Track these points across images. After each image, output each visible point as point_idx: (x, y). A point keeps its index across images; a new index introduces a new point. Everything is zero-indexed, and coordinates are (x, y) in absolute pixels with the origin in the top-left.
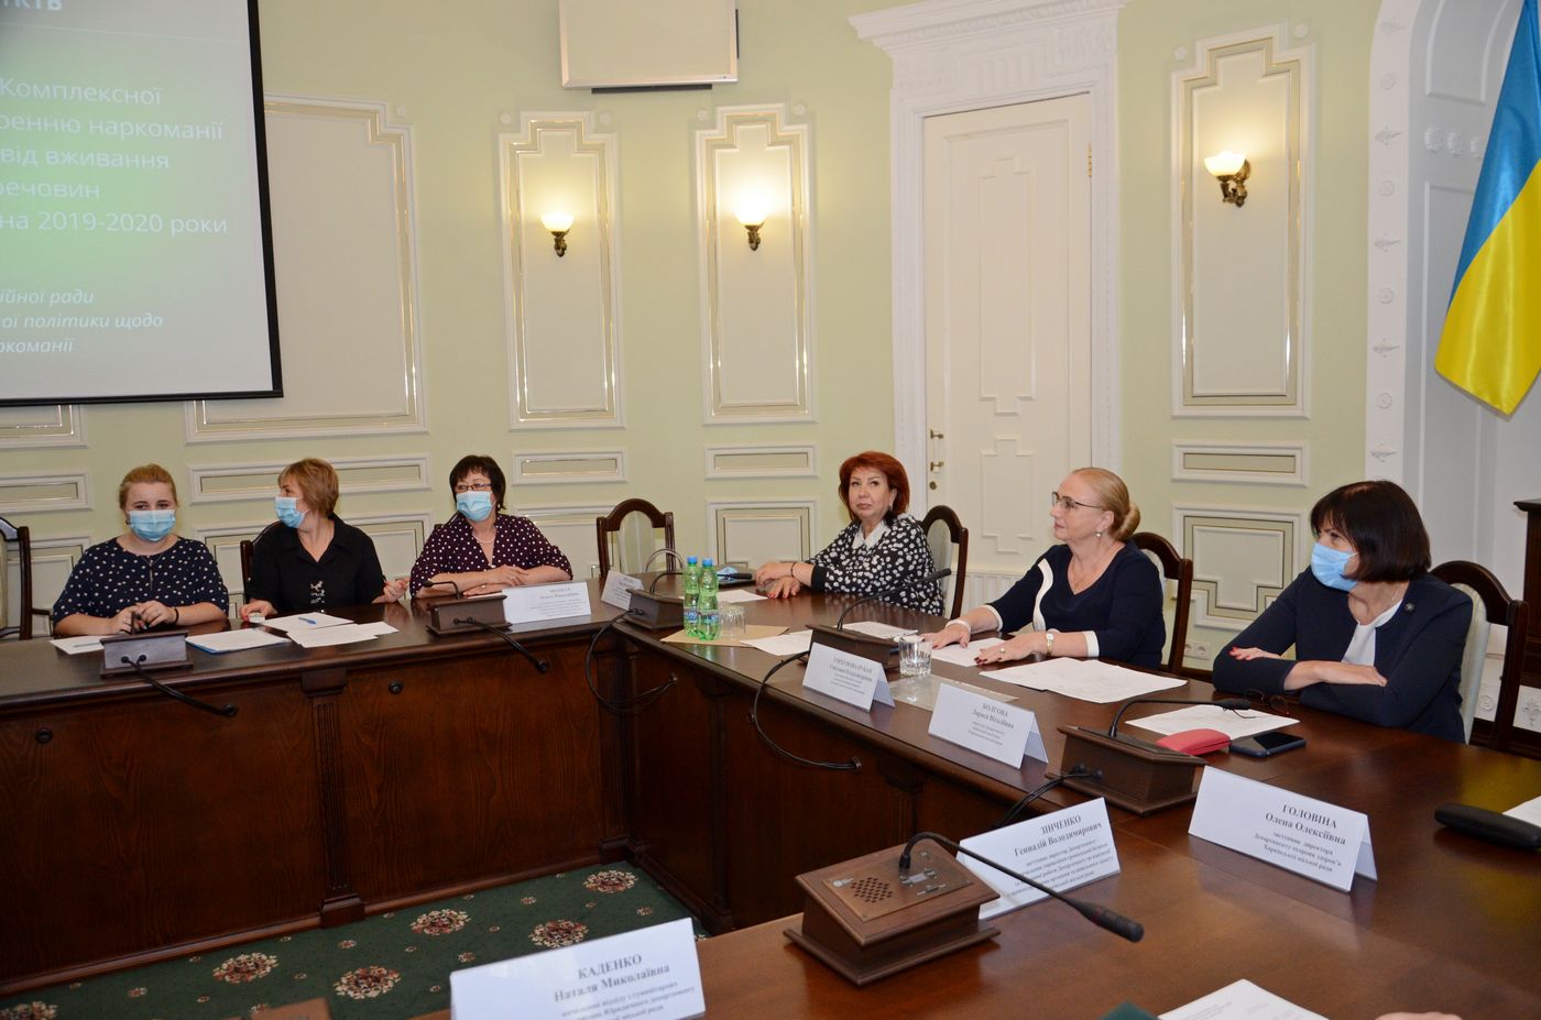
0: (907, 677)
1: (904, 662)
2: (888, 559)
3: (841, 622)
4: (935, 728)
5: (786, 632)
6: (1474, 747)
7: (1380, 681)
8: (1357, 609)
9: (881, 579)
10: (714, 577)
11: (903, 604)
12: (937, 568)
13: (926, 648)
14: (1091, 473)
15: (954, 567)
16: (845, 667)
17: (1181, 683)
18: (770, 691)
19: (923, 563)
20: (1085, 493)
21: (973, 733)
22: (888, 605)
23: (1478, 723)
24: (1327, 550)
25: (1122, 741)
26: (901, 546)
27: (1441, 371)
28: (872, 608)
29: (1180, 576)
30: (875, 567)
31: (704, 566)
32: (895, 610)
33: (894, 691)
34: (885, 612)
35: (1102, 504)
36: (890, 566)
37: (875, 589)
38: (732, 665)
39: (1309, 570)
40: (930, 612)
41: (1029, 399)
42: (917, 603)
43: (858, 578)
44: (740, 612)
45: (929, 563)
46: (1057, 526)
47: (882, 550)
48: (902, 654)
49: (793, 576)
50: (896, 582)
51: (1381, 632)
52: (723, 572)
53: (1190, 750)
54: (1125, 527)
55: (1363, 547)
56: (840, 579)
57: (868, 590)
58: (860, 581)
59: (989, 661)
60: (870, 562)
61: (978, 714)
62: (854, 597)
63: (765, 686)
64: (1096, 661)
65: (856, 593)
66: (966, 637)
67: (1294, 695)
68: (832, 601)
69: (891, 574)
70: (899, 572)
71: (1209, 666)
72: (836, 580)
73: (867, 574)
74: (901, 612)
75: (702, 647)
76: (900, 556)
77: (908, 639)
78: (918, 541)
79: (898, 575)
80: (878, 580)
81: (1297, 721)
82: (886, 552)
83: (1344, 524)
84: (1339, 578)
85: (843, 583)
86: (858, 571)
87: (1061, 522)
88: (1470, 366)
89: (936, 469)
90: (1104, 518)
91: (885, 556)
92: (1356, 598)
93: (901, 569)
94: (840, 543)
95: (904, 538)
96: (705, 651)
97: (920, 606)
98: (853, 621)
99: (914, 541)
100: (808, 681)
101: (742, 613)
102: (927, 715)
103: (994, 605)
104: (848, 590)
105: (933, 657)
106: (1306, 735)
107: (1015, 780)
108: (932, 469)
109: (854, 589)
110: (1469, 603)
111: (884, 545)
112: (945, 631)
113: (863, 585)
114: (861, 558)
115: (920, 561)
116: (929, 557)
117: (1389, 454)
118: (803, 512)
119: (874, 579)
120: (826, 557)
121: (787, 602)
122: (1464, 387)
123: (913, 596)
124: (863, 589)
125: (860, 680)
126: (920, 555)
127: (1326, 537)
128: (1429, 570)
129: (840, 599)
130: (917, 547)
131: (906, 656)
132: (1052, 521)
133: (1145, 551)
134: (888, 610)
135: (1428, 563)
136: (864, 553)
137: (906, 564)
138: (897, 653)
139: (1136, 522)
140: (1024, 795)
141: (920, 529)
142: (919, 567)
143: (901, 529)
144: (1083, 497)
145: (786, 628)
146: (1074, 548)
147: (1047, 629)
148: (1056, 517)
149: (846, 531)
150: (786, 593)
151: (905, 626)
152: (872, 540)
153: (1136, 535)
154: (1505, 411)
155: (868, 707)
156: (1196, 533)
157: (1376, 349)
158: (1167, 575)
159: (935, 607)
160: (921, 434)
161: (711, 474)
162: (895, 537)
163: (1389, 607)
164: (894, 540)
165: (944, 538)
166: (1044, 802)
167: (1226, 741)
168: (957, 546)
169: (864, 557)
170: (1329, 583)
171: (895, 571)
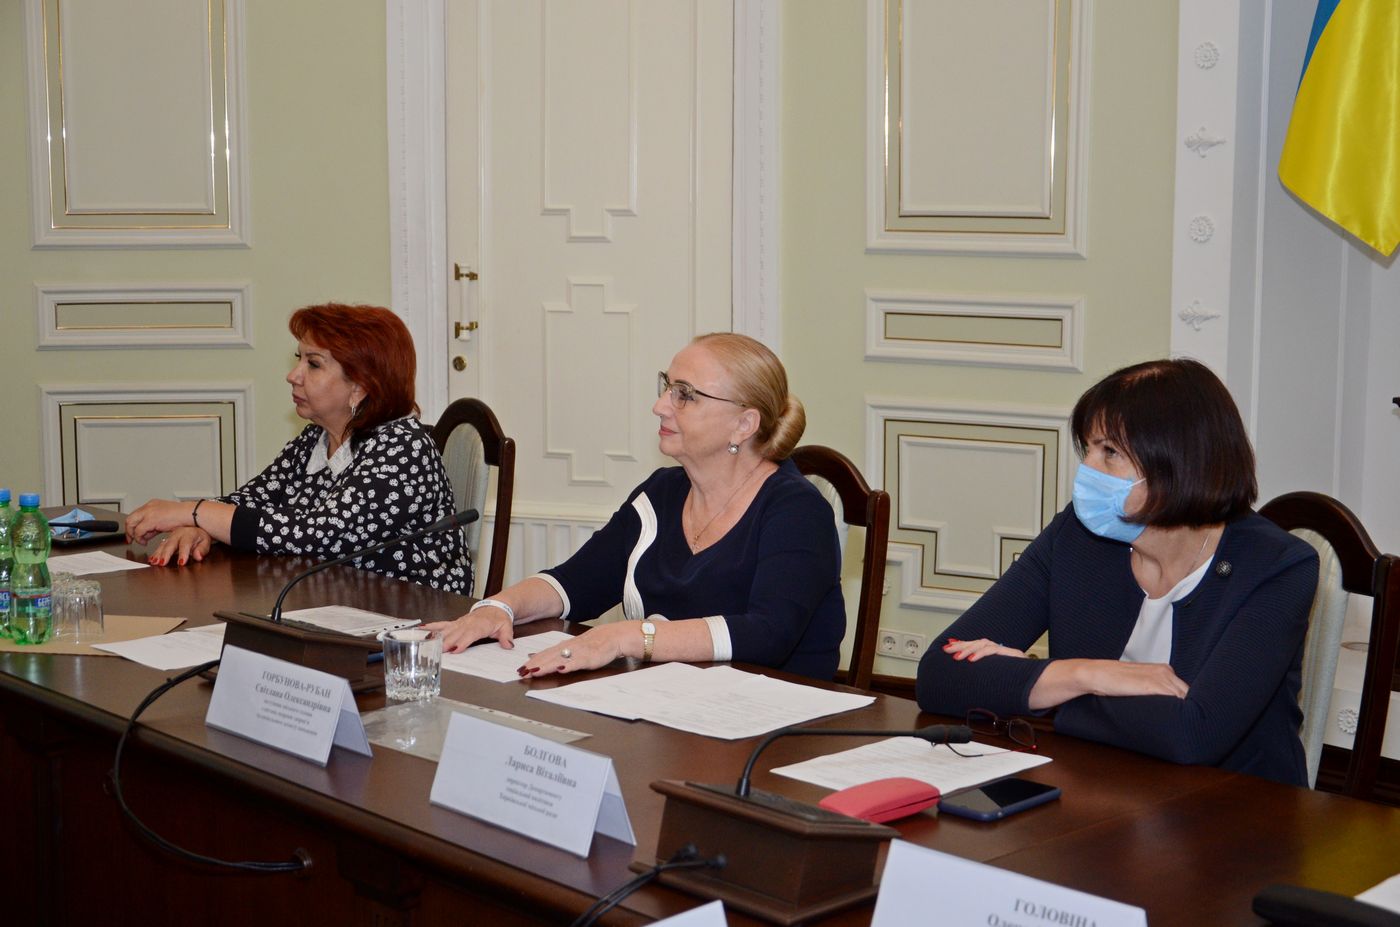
0: (398, 702)
1: (391, 676)
2: (372, 494)
3: (278, 608)
4: (442, 792)
5: (180, 627)
6: (1323, 795)
7: (1178, 688)
8: (1145, 572)
9: (360, 530)
10: (44, 527)
11: (398, 573)
12: (460, 507)
13: (432, 650)
14: (728, 343)
15: (490, 508)
16: (281, 688)
17: (866, 701)
18: (144, 734)
19: (434, 501)
20: (714, 377)
21: (506, 799)
22: (372, 575)
23: (1330, 753)
24: (1096, 475)
25: (762, 803)
26: (394, 469)
27: (1286, 182)
28: (342, 582)
29: (869, 520)
30: (348, 507)
31: (23, 506)
32: (384, 584)
33: (370, 729)
34: (366, 588)
35: (743, 397)
36: (374, 506)
37: (347, 547)
38: (79, 689)
39: (1070, 508)
40: (447, 588)
41: (627, 213)
42: (423, 572)
43: (317, 527)
44: (92, 591)
45: (445, 500)
46: (664, 431)
47: (361, 477)
48: (389, 663)
49: (197, 526)
50: (385, 534)
51: (1181, 609)
52: (66, 519)
53: (874, 814)
54: (779, 438)
55: (1154, 470)
56: (285, 531)
57: (336, 548)
58: (320, 534)
59: (544, 670)
60: (338, 499)
61: (518, 765)
62: (309, 563)
63: (135, 726)
64: (727, 669)
65: (314, 555)
66: (507, 632)
67: (1046, 716)
68: (269, 571)
69: (377, 520)
70: (391, 516)
71: (910, 672)
72: (276, 532)
73: (333, 521)
74: (394, 588)
75: (21, 659)
76: (393, 489)
77: (400, 636)
78: (425, 460)
79: (389, 522)
80: (354, 532)
81: (1048, 760)
82: (367, 481)
83: (1123, 431)
84: (1117, 523)
85: (290, 537)
86: (316, 515)
87: (672, 425)
88: (1332, 178)
89: (464, 334)
90: (743, 421)
91: (365, 489)
92: (1142, 554)
93: (394, 510)
94: (286, 464)
95: (399, 455)
96: (25, 669)
97: (430, 576)
98: (307, 604)
99: (418, 462)
100: (217, 715)
101: (96, 594)
102: (427, 768)
103: (556, 573)
104: (298, 551)
105: (445, 666)
106: (1062, 784)
107: (580, 879)
108: (457, 335)
109: (309, 548)
110: (1313, 559)
111: (365, 468)
112: (467, 620)
113: (326, 541)
114: (323, 494)
115: (429, 496)
116: (444, 489)
117: (1207, 318)
118: (225, 412)
119: (346, 530)
120: (260, 490)
121: (186, 572)
122: (1322, 211)
123: (417, 558)
124: (327, 548)
125: (308, 709)
126: (429, 486)
127: (1096, 454)
128: (1257, 507)
129: (284, 568)
130: (423, 471)
131: (396, 665)
132: (657, 423)
133: (813, 479)
134: (371, 585)
135: (1252, 495)
136: (329, 484)
137: (404, 502)
138: (380, 661)
139: (799, 429)
140: (592, 902)
141: (429, 440)
142: (426, 508)
143: (394, 440)
144: (709, 384)
145: (179, 620)
146: (694, 474)
147: (647, 615)
148: (662, 417)
149: (297, 442)
150: (184, 557)
151: (402, 614)
152: (341, 460)
153: (798, 449)
154: (1383, 251)
155: (323, 757)
156: (904, 448)
157: (1189, 144)
158: (849, 518)
159: (456, 578)
160: (438, 272)
161: (49, 339)
162: (384, 453)
163: (1192, 569)
164: (382, 459)
165: (473, 454)
166: (626, 915)
167: (933, 796)
168: (495, 470)
169: (329, 491)
170: (1101, 530)
171: (384, 516)
